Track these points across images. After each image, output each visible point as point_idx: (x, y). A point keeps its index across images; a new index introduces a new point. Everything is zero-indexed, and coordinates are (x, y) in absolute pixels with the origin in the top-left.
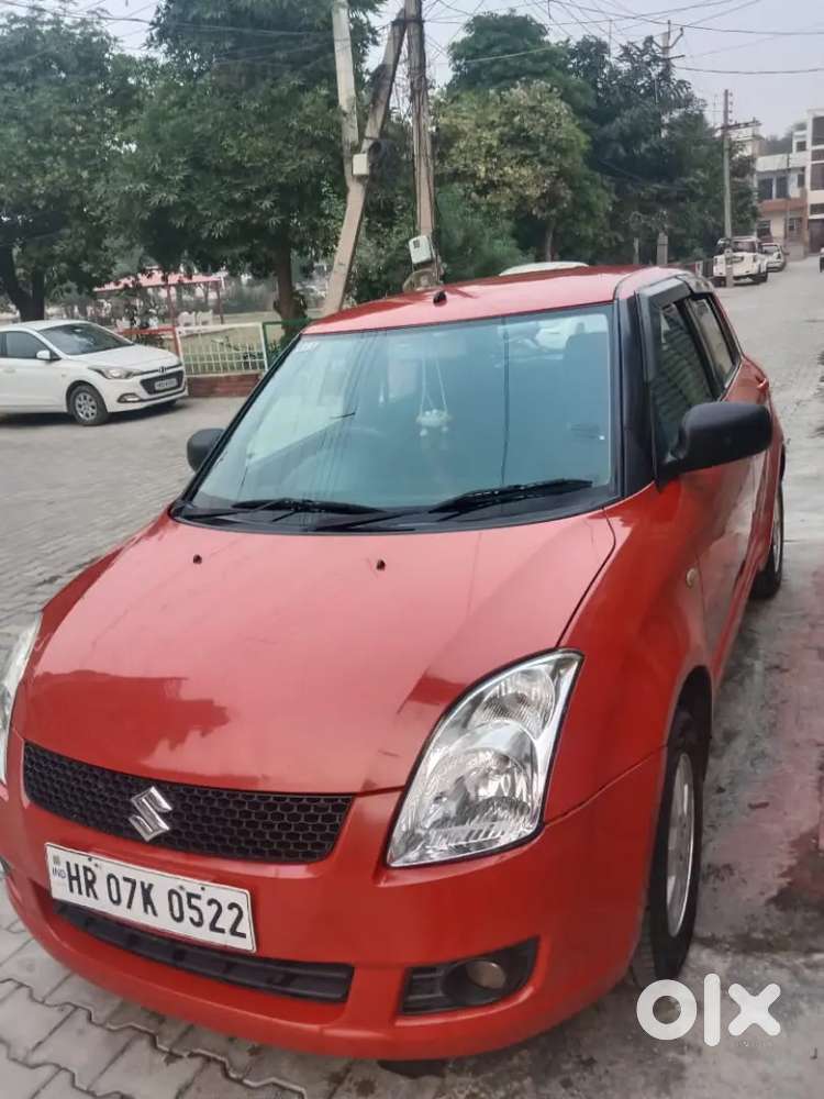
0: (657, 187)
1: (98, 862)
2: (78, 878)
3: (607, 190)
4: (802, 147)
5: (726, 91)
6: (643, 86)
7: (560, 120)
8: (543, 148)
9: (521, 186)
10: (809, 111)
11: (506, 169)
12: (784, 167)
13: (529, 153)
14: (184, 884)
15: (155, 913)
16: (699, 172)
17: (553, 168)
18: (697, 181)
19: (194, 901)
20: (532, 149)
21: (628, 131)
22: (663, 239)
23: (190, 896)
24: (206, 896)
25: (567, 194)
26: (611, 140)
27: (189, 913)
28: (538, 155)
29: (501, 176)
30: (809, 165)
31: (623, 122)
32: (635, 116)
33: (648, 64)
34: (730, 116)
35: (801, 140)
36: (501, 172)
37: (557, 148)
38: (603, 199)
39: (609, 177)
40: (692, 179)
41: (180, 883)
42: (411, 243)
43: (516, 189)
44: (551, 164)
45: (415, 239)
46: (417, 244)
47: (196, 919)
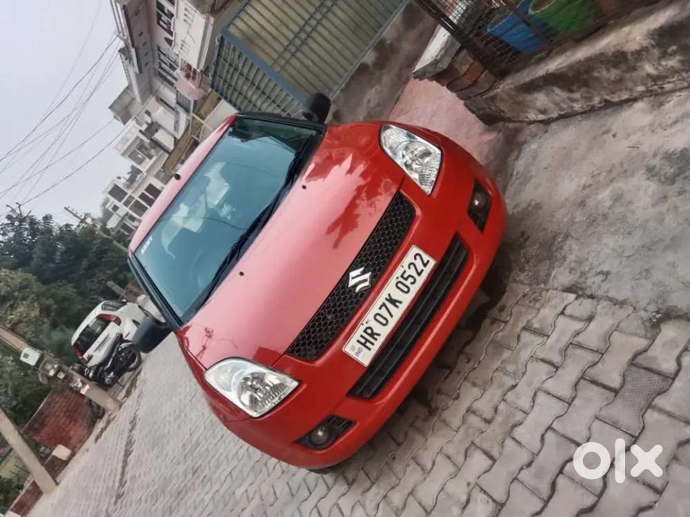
0: (85, 263)
1: (366, 320)
2: (367, 340)
3: (64, 285)
4: (116, 208)
5: (65, 208)
6: (28, 235)
7: (9, 277)
8: (16, 294)
9: (26, 317)
10: (103, 192)
11: (9, 318)
12: (120, 219)
13: (12, 302)
14: (396, 276)
15: (401, 302)
16: (95, 242)
17: (31, 296)
18: (98, 246)
19: (405, 276)
20: (10, 300)
21: (44, 255)
22: (110, 284)
23: (402, 276)
24: (406, 268)
25: (50, 301)
26: (41, 266)
27: (408, 283)
28: (17, 299)
29: (10, 323)
30: (127, 209)
31: (38, 254)
32: (41, 247)
33: (20, 225)
34: (79, 215)
35: (112, 207)
36: (8, 321)
37: (22, 288)
38: (68, 290)
39: (59, 281)
40: (95, 247)
41: (395, 278)
42: (22, 359)
43: (25, 320)
44: (28, 297)
45: (22, 355)
46: (26, 356)
47: (412, 280)
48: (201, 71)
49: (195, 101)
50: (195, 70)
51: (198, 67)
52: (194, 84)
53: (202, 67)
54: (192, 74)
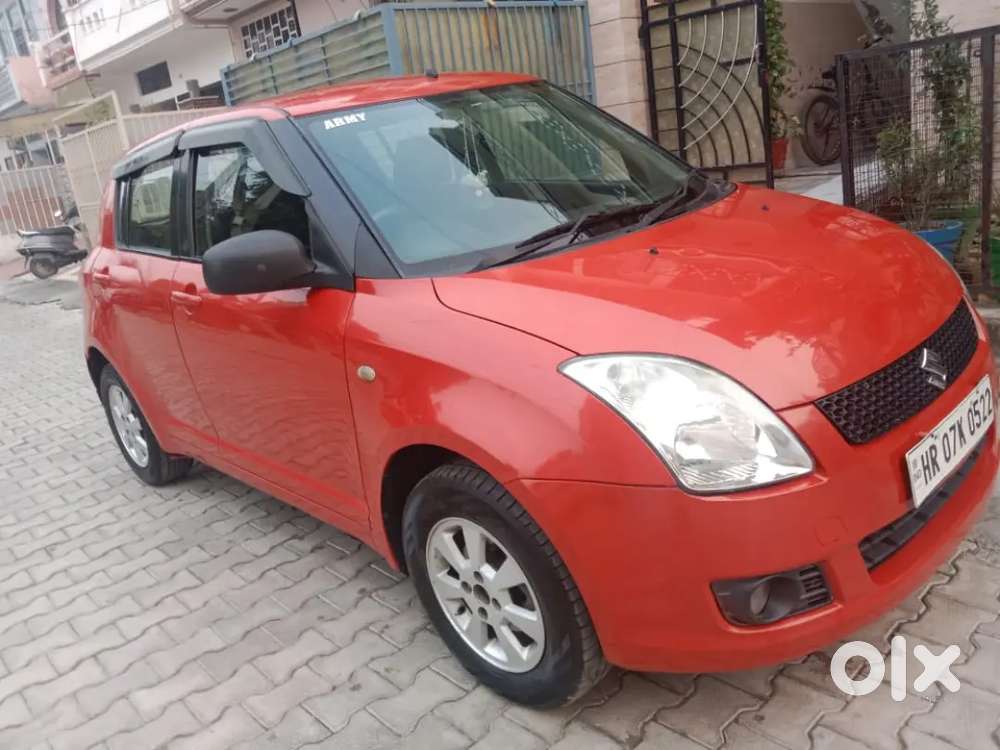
1: (937, 432)
2: (928, 465)
14: (971, 398)
24: (979, 398)
27: (976, 420)
48: (84, 71)
49: (23, 103)
50: (73, 62)
51: (84, 63)
52: (48, 81)
53: (90, 68)
54: (59, 65)
